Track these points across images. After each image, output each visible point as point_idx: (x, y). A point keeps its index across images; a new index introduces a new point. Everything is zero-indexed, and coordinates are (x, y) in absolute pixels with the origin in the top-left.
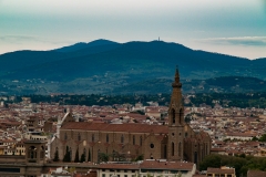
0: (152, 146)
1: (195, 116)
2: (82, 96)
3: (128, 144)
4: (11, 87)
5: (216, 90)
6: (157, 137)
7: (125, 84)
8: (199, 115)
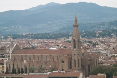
0: (63, 62)
1: (99, 43)
2: (40, 34)
3: (49, 61)
4: (3, 30)
5: (114, 28)
6: (66, 57)
7: (65, 27)
8: (102, 42)
